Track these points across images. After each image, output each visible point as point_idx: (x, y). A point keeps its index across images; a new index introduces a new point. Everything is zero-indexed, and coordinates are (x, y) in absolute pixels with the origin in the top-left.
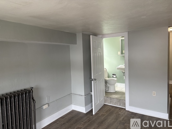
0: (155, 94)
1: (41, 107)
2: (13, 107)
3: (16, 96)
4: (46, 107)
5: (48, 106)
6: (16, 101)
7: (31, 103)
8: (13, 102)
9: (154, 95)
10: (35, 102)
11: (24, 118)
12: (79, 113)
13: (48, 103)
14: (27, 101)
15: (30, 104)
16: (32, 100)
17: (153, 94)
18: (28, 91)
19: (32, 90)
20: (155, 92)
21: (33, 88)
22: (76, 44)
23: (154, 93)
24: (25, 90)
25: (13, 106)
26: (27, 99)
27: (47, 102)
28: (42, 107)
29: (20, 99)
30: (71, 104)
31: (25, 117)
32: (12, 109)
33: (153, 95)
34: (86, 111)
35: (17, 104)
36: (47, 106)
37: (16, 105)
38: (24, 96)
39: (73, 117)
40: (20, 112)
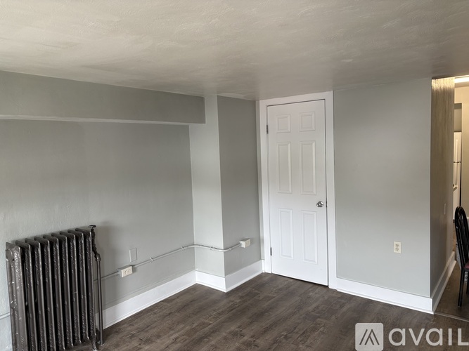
0: (400, 248)
1: (115, 273)
2: (48, 267)
3: (56, 242)
4: (127, 274)
5: (134, 270)
6: (56, 253)
7: (90, 261)
8: (49, 256)
9: (397, 249)
10: (100, 259)
11: (74, 293)
12: (211, 291)
13: (133, 264)
14: (82, 255)
15: (88, 264)
16: (92, 254)
17: (395, 247)
18: (83, 232)
19: (92, 230)
20: (399, 244)
21: (95, 226)
22: (203, 121)
23: (397, 245)
24: (77, 230)
25: (48, 264)
26: (82, 252)
27: (130, 261)
28: (118, 273)
29: (65, 251)
30: (193, 268)
31: (77, 292)
32: (46, 273)
33: (395, 251)
34: (227, 287)
35: (57, 261)
36: (131, 272)
37: (55, 264)
38: (75, 244)
39: (194, 300)
40: (65, 279)
